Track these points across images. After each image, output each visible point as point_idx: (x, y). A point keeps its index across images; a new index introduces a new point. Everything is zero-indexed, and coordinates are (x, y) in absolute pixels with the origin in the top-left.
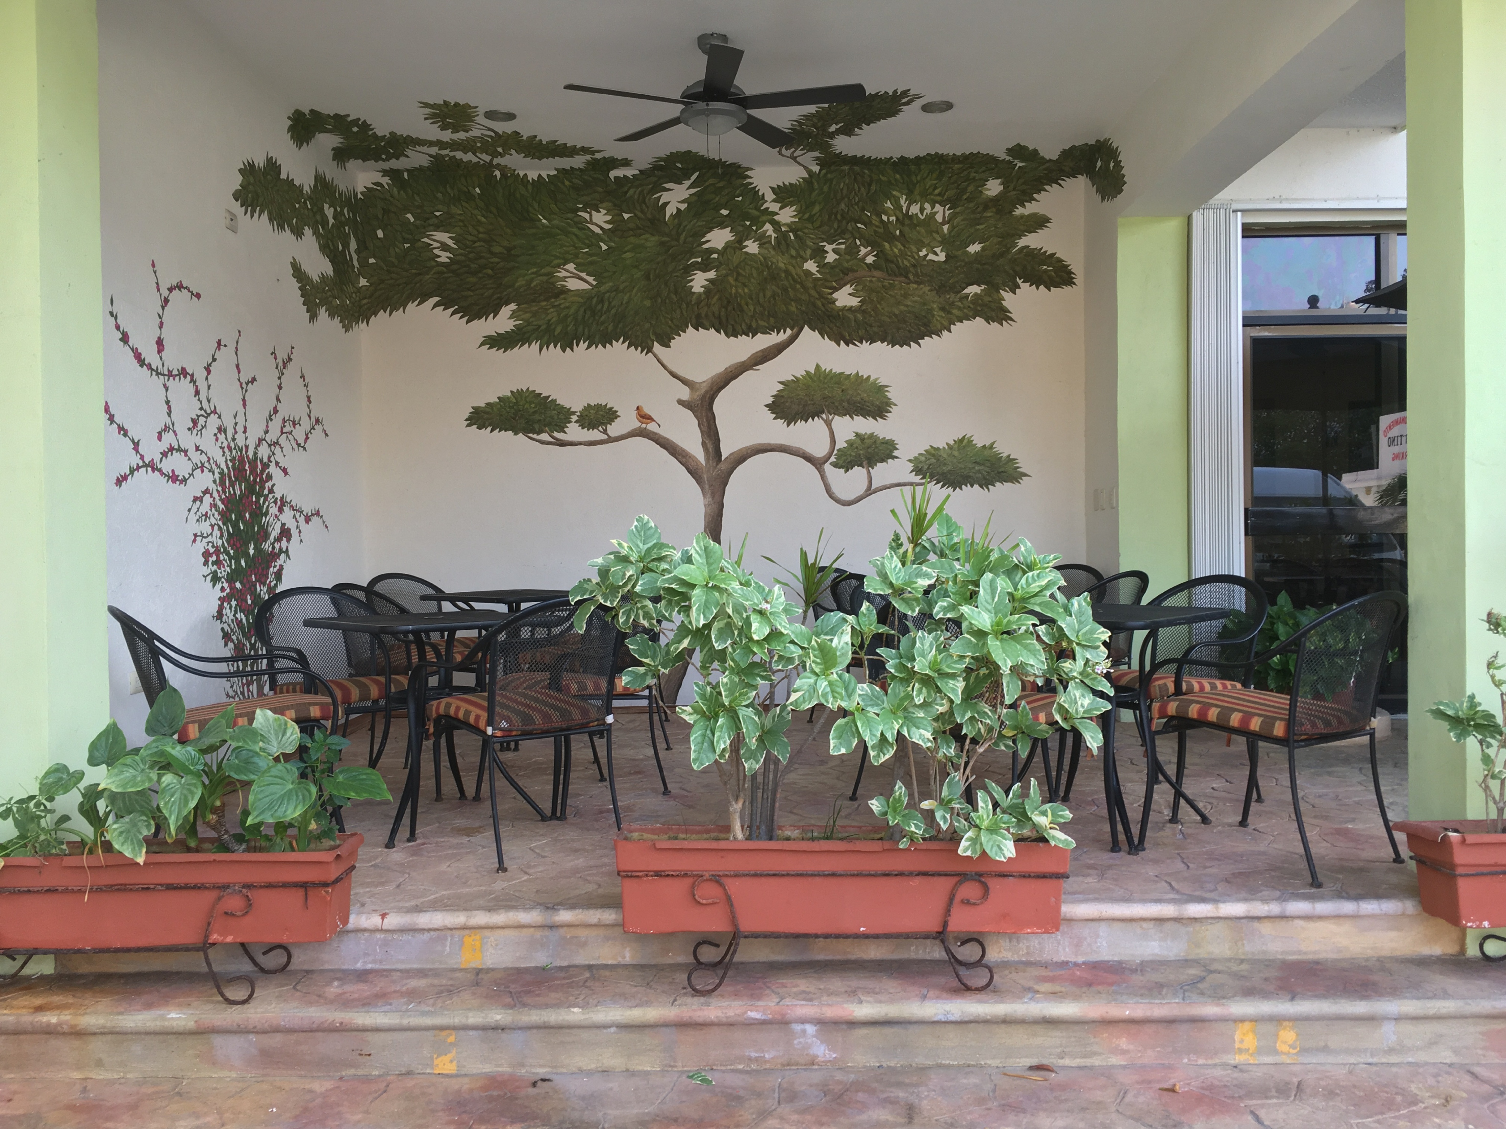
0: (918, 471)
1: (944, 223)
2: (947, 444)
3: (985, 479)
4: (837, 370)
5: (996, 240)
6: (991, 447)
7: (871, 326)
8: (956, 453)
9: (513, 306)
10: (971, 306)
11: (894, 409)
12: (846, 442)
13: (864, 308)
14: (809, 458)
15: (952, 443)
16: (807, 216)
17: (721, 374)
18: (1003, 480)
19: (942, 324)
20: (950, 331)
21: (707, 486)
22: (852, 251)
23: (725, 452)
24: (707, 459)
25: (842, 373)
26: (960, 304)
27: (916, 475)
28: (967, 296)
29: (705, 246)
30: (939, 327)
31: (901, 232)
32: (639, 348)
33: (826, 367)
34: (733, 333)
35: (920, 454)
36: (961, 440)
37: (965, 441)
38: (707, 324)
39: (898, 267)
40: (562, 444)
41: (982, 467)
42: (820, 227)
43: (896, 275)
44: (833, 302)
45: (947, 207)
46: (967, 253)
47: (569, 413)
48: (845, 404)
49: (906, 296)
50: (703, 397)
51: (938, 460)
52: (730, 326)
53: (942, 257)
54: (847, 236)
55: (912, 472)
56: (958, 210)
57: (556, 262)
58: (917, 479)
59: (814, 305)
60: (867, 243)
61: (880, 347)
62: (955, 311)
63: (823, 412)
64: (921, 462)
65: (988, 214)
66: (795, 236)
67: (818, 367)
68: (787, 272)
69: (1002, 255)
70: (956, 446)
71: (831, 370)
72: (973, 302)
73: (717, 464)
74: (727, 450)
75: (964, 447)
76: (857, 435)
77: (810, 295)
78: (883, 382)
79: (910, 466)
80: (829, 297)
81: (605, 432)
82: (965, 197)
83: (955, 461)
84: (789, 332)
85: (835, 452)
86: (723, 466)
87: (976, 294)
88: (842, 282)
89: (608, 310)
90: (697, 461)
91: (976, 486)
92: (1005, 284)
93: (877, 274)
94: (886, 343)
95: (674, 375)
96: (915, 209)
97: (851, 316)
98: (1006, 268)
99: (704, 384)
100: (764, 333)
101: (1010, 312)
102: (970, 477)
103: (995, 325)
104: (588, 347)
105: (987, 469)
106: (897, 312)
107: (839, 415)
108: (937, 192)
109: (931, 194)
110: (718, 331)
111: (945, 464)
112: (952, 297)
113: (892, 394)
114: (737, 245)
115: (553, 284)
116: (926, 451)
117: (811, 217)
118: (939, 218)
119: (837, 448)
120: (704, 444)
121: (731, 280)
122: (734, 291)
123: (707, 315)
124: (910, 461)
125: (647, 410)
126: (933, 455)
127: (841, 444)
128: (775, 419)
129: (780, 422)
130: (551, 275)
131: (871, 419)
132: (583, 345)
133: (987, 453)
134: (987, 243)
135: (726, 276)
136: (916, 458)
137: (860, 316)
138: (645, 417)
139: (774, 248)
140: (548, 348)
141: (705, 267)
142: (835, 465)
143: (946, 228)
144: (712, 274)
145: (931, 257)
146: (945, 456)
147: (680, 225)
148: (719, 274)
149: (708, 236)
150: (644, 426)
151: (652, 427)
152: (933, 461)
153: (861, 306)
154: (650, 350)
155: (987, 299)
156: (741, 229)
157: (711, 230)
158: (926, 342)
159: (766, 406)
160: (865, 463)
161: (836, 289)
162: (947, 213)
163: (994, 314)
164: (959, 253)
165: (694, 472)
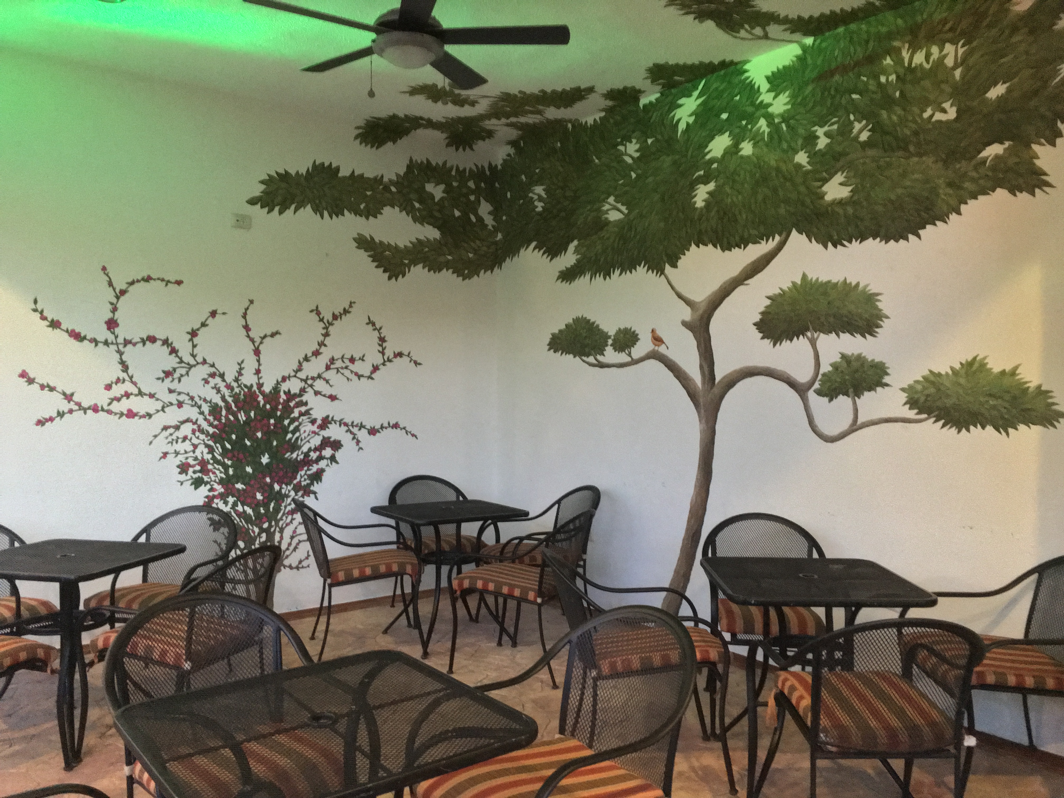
0: (912, 403)
1: (955, 68)
2: (952, 368)
3: (1002, 418)
4: (824, 278)
5: (1028, 72)
6: (1013, 373)
7: (862, 220)
8: (962, 381)
9: (576, 243)
10: (990, 174)
11: (886, 323)
12: (831, 365)
13: (855, 198)
14: (792, 384)
15: (958, 366)
16: (799, 99)
17: (717, 291)
18: (1028, 422)
19: (948, 204)
20: (959, 213)
21: (702, 411)
22: (846, 129)
23: (719, 376)
24: (703, 383)
25: (829, 282)
26: (974, 174)
27: (910, 409)
28: (984, 161)
29: (708, 157)
30: (945, 208)
31: (902, 93)
32: (655, 272)
33: (812, 276)
34: (727, 247)
35: (917, 382)
36: (970, 364)
37: (976, 365)
38: (706, 239)
39: (896, 138)
40: (602, 366)
41: (1000, 401)
42: (813, 108)
43: (893, 150)
44: (822, 196)
45: (960, 44)
46: (986, 101)
47: (607, 337)
48: (831, 319)
49: (904, 175)
50: (702, 317)
51: (939, 389)
52: (725, 240)
53: (952, 113)
54: (840, 113)
55: (905, 404)
56: (975, 44)
57: (603, 197)
58: (912, 414)
59: (803, 204)
60: (862, 116)
61: (872, 244)
62: (967, 185)
63: (807, 329)
64: (916, 392)
65: (1016, 39)
66: (788, 126)
67: (804, 276)
68: (778, 170)
69: (1036, 93)
70: (963, 372)
71: (818, 279)
72: (994, 168)
73: (712, 388)
74: (720, 374)
75: (975, 372)
76: (843, 356)
77: (799, 193)
78: (873, 289)
79: (903, 397)
80: (819, 190)
81: (629, 355)
82: (984, 24)
83: (961, 391)
84: (777, 238)
85: (820, 377)
86: (716, 390)
87: (997, 157)
88: (832, 171)
89: (635, 237)
90: (695, 385)
91: (989, 428)
92: (1039, 135)
93: (871, 152)
94: (878, 239)
95: (680, 296)
96: (919, 58)
97: (841, 211)
98: (1042, 110)
99: (703, 304)
100: (755, 242)
101: (1045, 174)
102: (982, 415)
103: (1023, 196)
104: (620, 274)
105: (1007, 405)
106: (893, 197)
107: (823, 333)
108: (948, 27)
109: (940, 32)
110: (715, 246)
111: (948, 396)
112: (963, 166)
113: (884, 305)
114: (733, 150)
115: (600, 218)
116: (923, 377)
117: (804, 99)
118: (949, 62)
119: (822, 371)
120: (701, 367)
121: (728, 189)
122: (729, 200)
123: (706, 231)
124: (903, 390)
125: (659, 333)
126: (933, 383)
127: (825, 368)
128: (763, 338)
129: (767, 341)
130: (599, 210)
131: (858, 336)
132: (617, 272)
133: (1007, 381)
134: (1016, 80)
135: (724, 184)
136: (911, 387)
137: (850, 210)
138: (657, 340)
139: (767, 145)
140: (595, 277)
141: (705, 180)
142: (819, 393)
143: (958, 73)
144: (711, 186)
145: (939, 116)
146: (947, 383)
147: (688, 140)
148: (718, 184)
149: (711, 146)
150: (656, 348)
151: (662, 349)
152: (932, 390)
153: (852, 197)
154: (662, 273)
155: (1012, 161)
156: (737, 130)
157: (712, 138)
158: (928, 232)
159: (755, 324)
160: (851, 390)
161: (825, 181)
162: (961, 51)
163: (1021, 181)
164: (975, 103)
165: (692, 395)
